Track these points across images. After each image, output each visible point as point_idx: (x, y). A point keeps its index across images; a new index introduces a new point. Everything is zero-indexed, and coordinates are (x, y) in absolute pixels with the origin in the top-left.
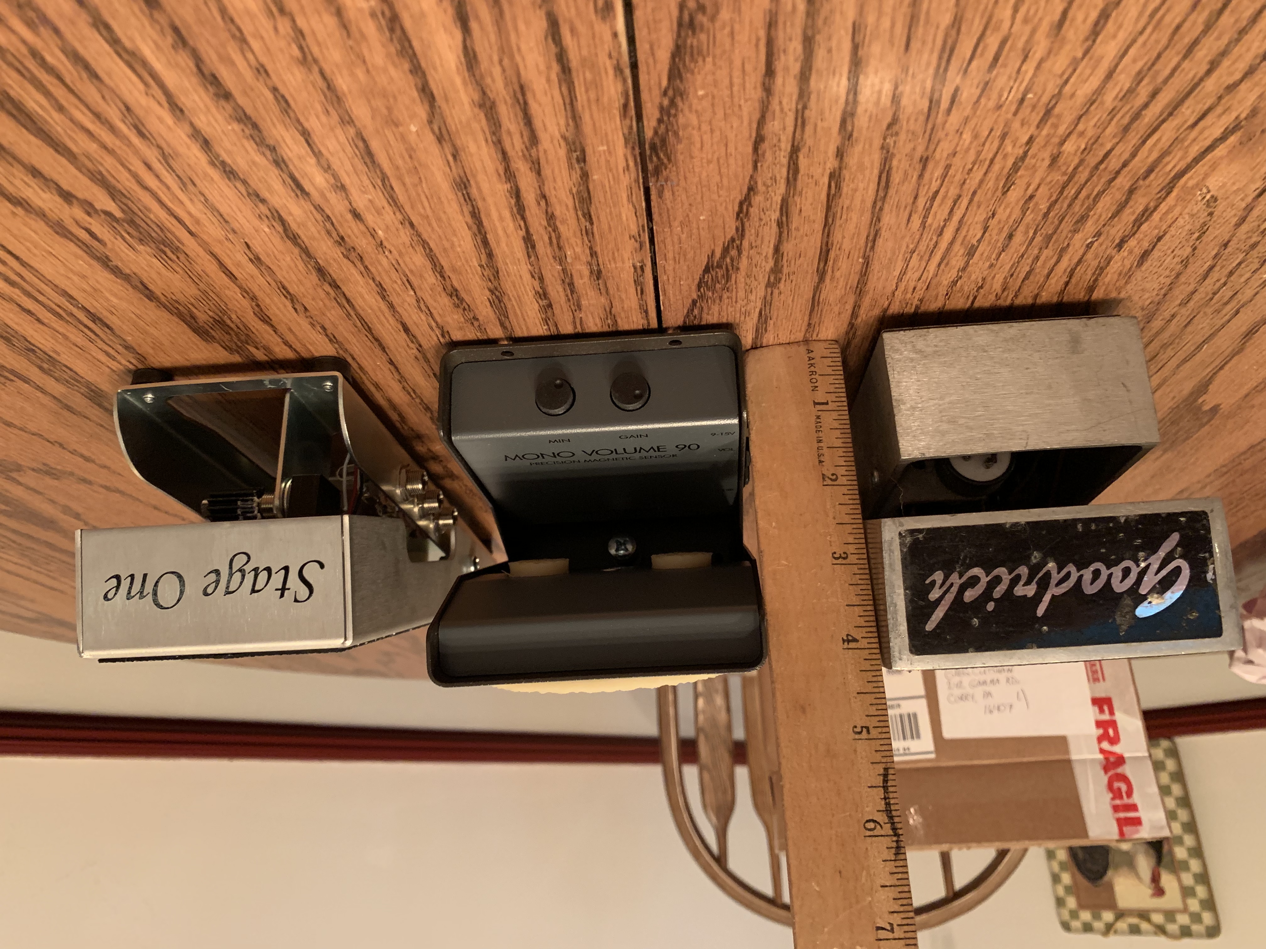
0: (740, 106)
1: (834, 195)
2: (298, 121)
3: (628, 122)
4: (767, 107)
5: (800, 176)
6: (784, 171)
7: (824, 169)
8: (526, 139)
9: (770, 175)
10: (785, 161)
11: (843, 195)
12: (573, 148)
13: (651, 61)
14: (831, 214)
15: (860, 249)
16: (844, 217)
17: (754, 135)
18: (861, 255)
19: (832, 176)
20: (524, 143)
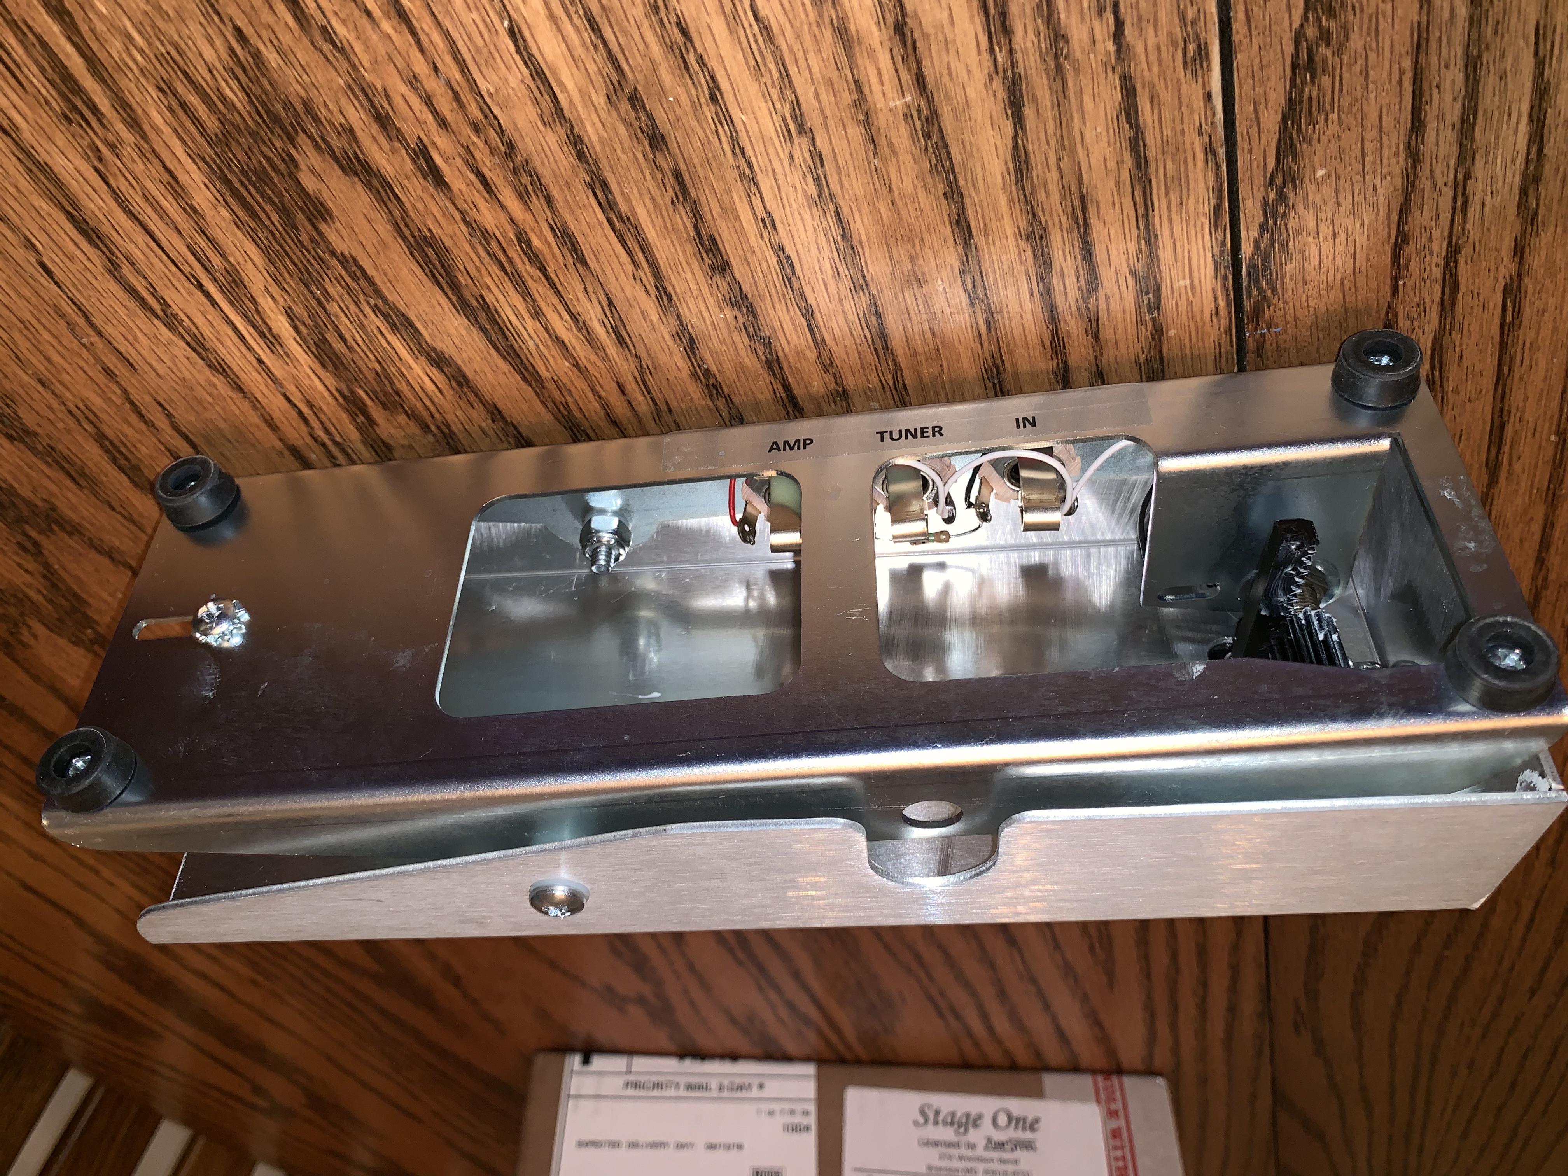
0: (1374, 187)
1: (1512, 323)
2: (802, 294)
3: (1220, 235)
4: (1413, 183)
5: (1460, 296)
6: (1437, 288)
7: (1497, 279)
8: (1083, 282)
9: (1417, 300)
10: (1438, 273)
11: (1525, 322)
12: (1144, 290)
13: (1254, 131)
14: (1507, 358)
15: (1551, 418)
16: (1527, 362)
17: (1394, 234)
18: (1554, 428)
19: (1507, 290)
20: (1079, 288)
